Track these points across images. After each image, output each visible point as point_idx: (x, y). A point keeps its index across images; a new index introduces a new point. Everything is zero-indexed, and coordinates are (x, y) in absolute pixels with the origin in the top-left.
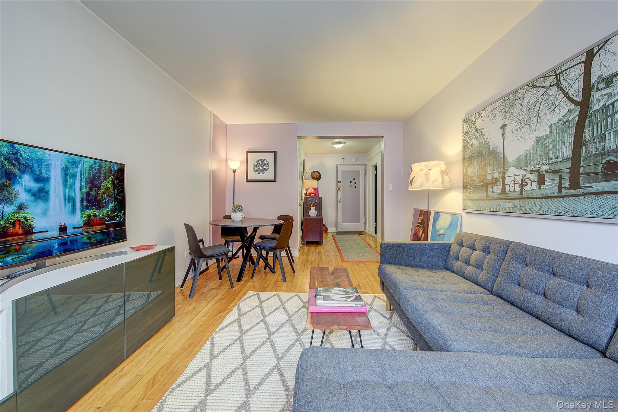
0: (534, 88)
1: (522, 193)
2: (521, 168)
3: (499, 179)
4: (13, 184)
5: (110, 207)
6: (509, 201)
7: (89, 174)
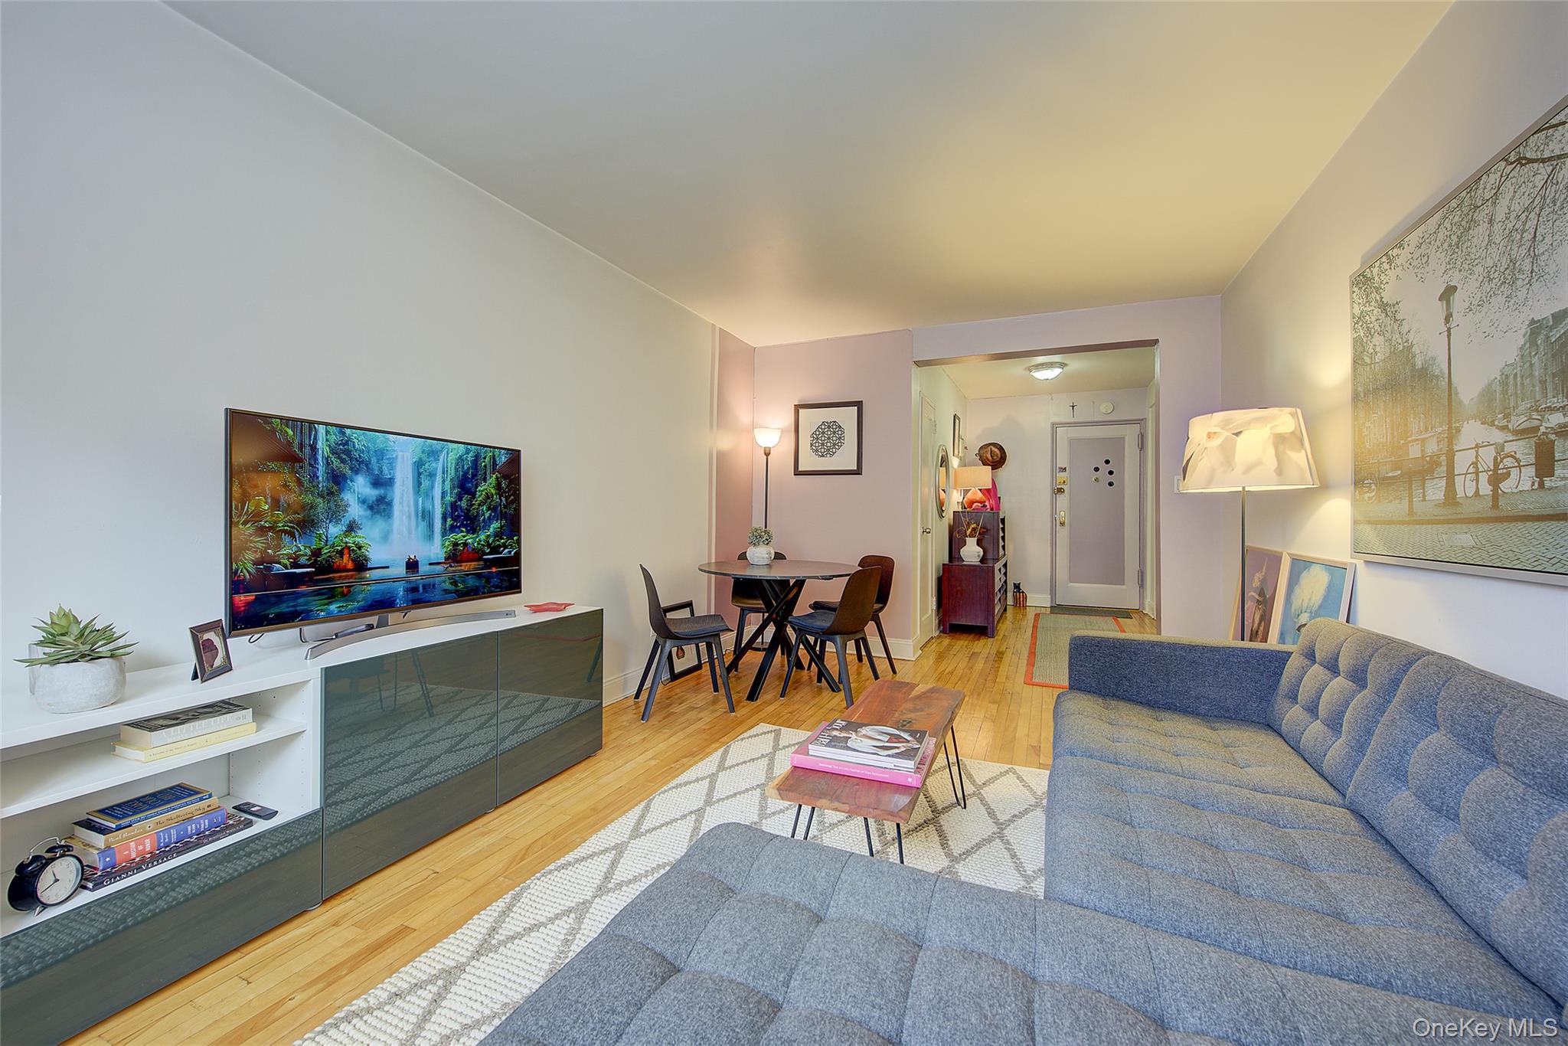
0: (1522, 165)
1: (1495, 505)
2: (1492, 424)
3: (1439, 456)
4: (341, 490)
5: (491, 530)
6: (1465, 527)
7: (456, 470)
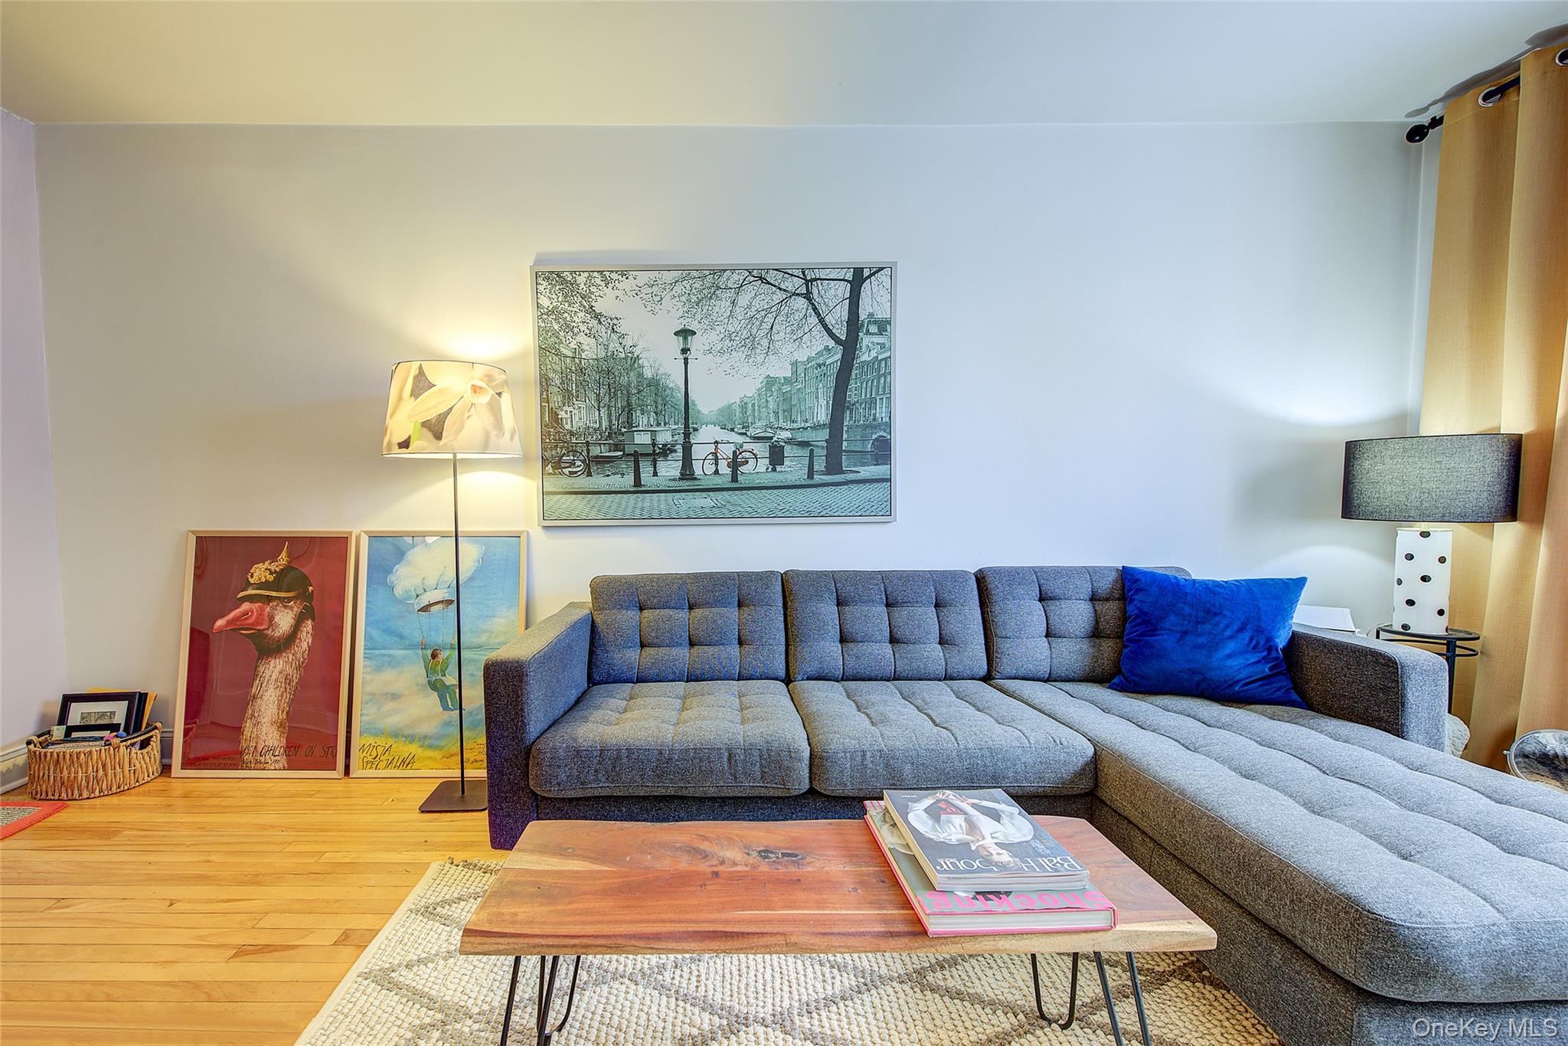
0: (763, 282)
1: (734, 479)
3: (673, 445)
6: (704, 494)
